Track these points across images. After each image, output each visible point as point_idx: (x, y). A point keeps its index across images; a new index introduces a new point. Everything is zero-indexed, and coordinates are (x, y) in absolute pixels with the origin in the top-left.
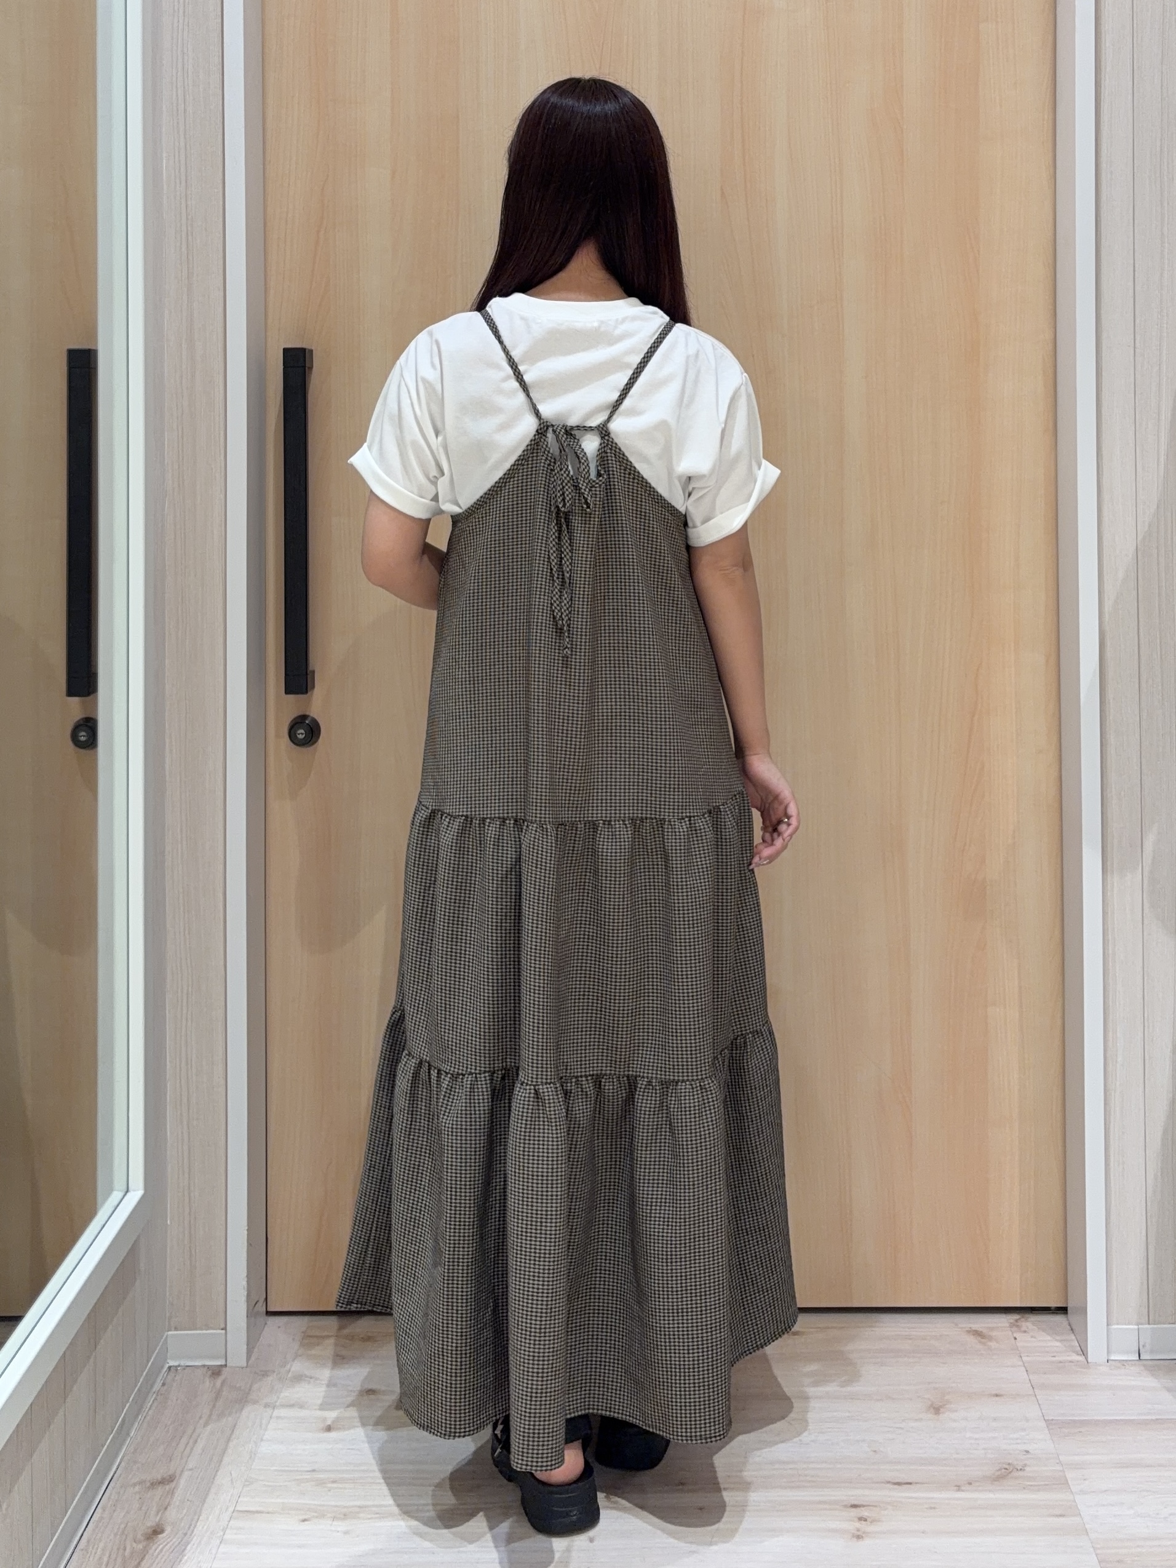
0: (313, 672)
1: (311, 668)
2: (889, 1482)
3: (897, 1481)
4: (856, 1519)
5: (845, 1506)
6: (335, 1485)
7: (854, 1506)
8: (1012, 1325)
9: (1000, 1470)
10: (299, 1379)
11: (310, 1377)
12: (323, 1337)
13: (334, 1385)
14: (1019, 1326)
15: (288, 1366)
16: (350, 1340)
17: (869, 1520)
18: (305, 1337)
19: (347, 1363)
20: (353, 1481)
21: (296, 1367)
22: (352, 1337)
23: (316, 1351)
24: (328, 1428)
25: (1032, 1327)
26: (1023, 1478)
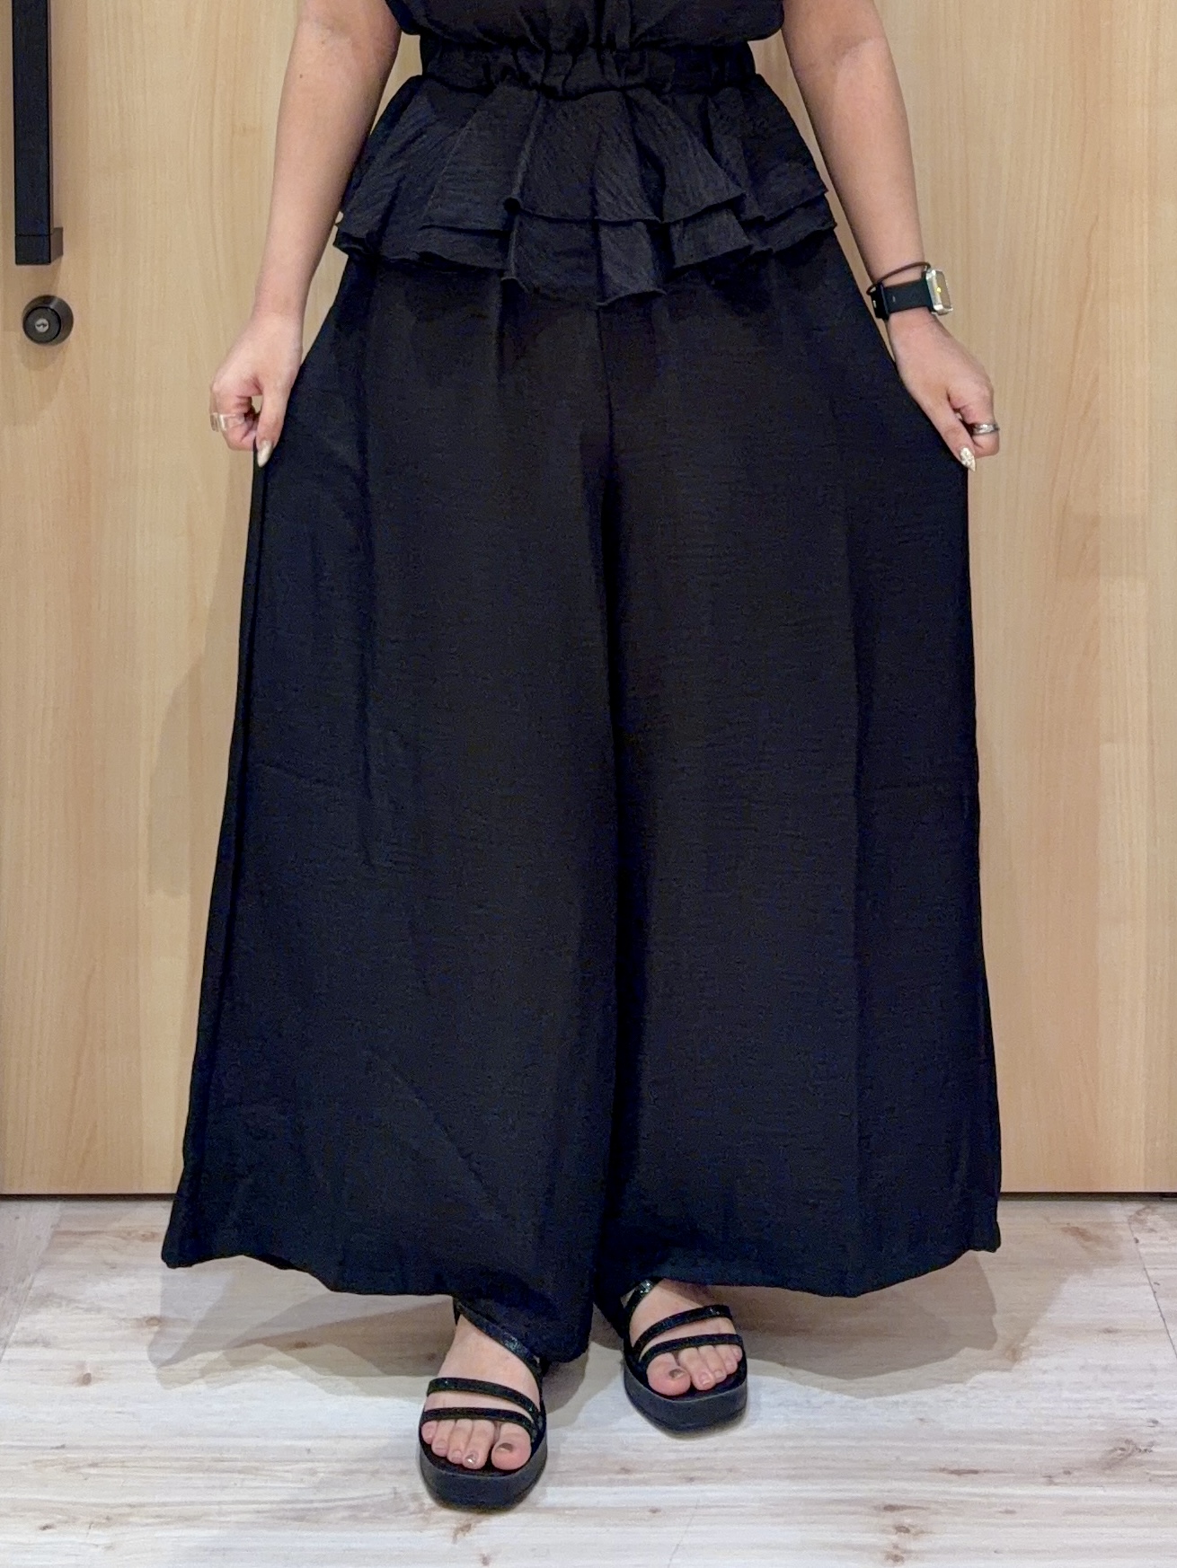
0: (61, 230)
1: (55, 225)
2: (943, 1470)
3: (955, 1467)
4: (894, 1531)
5: (875, 1508)
6: (93, 1471)
7: (890, 1508)
8: (1131, 1220)
9: (1115, 1449)
10: (45, 1300)
11: (62, 1298)
12: (83, 1234)
13: (99, 1310)
14: (1142, 1222)
15: (29, 1280)
16: (124, 1238)
17: (913, 1531)
18: (56, 1234)
19: (119, 1275)
20: (123, 1464)
21: (41, 1281)
22: (127, 1235)
23: (68, 1257)
24: (86, 1380)
25: (1163, 1223)
26: (1147, 1463)
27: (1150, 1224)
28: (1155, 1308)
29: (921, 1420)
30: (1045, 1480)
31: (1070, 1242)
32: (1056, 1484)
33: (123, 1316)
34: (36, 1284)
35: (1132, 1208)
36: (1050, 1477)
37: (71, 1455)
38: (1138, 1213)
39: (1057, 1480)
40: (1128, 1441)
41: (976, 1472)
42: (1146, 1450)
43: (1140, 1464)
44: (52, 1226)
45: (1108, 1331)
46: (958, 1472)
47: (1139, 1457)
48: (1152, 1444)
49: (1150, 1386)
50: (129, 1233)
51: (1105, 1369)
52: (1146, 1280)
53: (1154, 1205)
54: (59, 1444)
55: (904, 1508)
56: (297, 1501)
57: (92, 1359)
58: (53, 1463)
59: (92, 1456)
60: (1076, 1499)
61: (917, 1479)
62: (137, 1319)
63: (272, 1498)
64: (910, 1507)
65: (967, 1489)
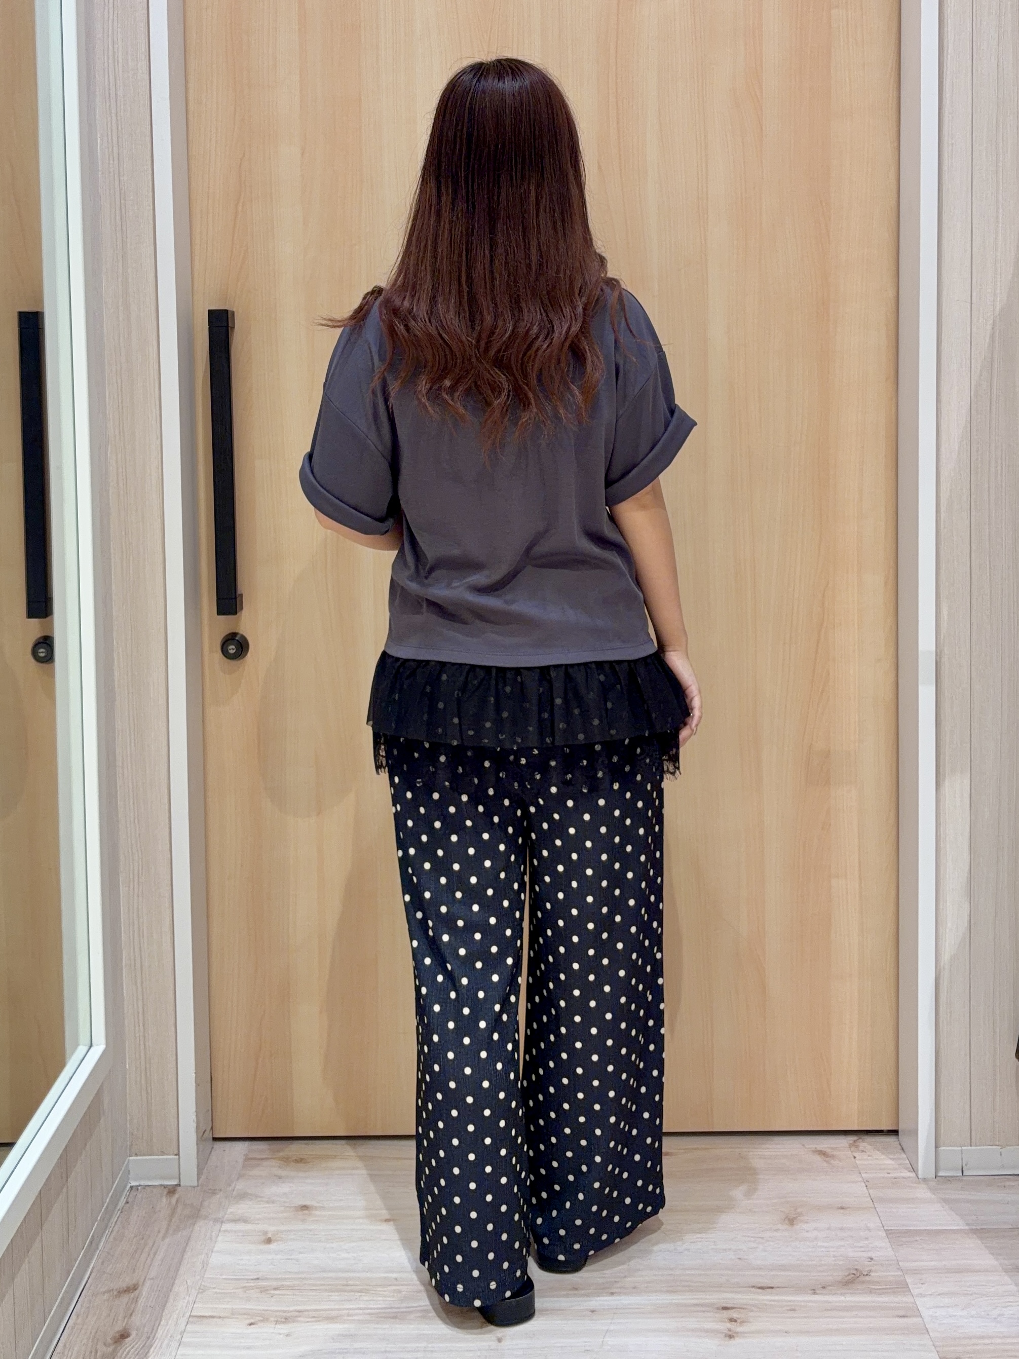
0: (242, 595)
1: (239, 592)
2: (753, 1287)
3: (760, 1285)
4: (728, 1320)
5: (718, 1309)
6: (276, 1292)
7: (725, 1309)
8: (850, 1146)
9: (850, 1274)
10: (243, 1196)
11: (251, 1195)
12: (262, 1159)
13: (273, 1202)
14: (857, 1147)
15: (233, 1185)
16: (286, 1162)
17: (739, 1321)
18: (245, 1160)
19: (284, 1182)
20: (292, 1288)
21: (240, 1186)
22: (287, 1160)
23: (256, 1172)
24: (269, 1241)
25: (869, 1147)
26: (869, 1282)
27: (861, 1148)
28: (867, 1195)
29: (740, 1259)
30: (813, 1291)
31: (818, 1158)
32: (817, 1294)
33: (287, 1205)
34: (237, 1187)
35: (851, 1139)
37: (263, 1283)
38: (855, 1141)
39: (817, 1292)
40: (856, 1269)
41: (772, 1288)
42: (867, 1275)
43: (863, 1282)
44: (244, 1155)
45: (842, 1208)
46: (762, 1288)
47: (862, 1278)
48: (870, 1271)
49: (867, 1239)
50: (288, 1158)
51: (842, 1229)
52: (861, 1179)
53: (863, 1137)
54: (255, 1277)
55: (732, 1308)
56: (392, 1308)
57: (271, 1229)
58: (252, 1288)
59: (276, 1284)
60: (829, 1302)
61: (740, 1293)
62: (295, 1207)
63: (377, 1307)
64: (738, 1308)
65: (770, 1297)
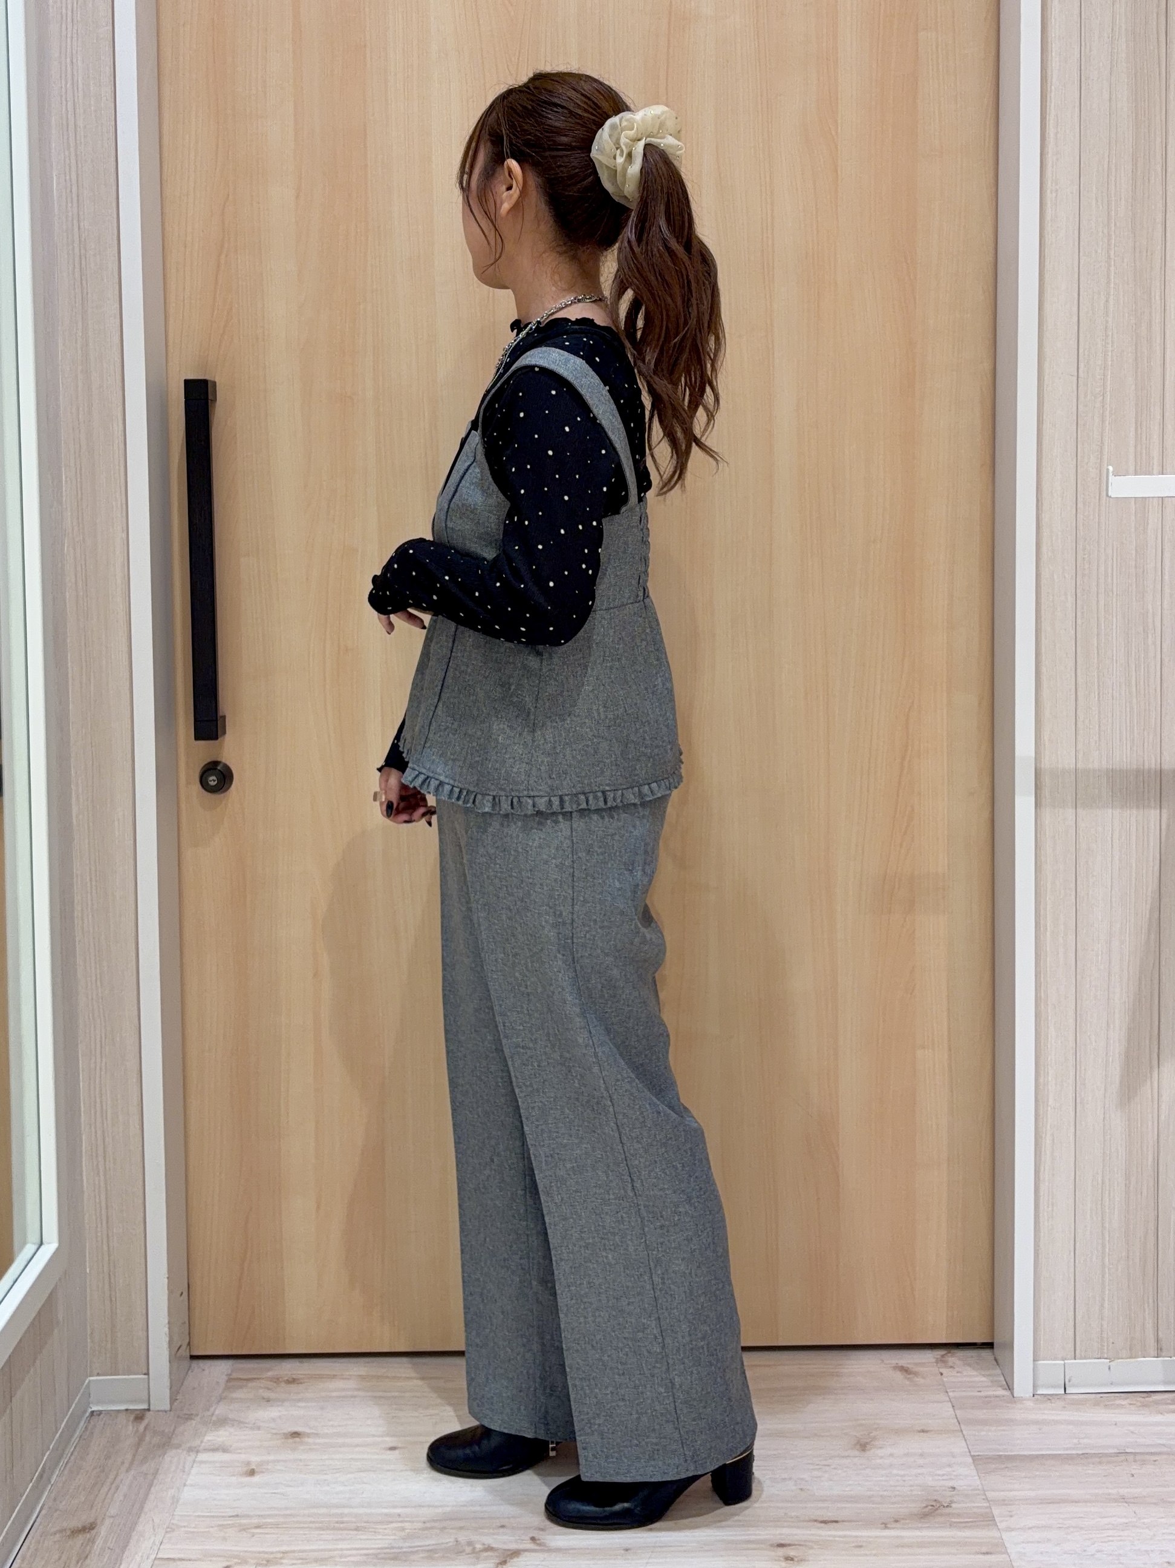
0: (224, 717)
1: (221, 714)
2: (816, 1521)
3: (821, 1519)
4: (782, 1559)
5: (772, 1545)
6: (257, 1531)
7: (781, 1545)
8: (937, 1362)
9: (927, 1507)
10: (223, 1422)
11: (234, 1420)
12: (248, 1380)
13: (259, 1428)
14: (945, 1362)
15: (212, 1409)
16: (275, 1382)
18: (229, 1380)
19: (272, 1406)
20: (276, 1526)
21: (220, 1410)
22: (277, 1380)
23: (238, 1395)
24: (252, 1473)
25: (958, 1362)
26: (949, 1514)
27: (950, 1364)
28: (954, 1416)
29: (801, 1489)
30: (883, 1525)
31: (899, 1376)
32: (889, 1529)
33: (274, 1431)
34: (217, 1412)
35: (938, 1353)
36: (885, 1524)
37: (244, 1521)
38: (943, 1356)
39: (889, 1526)
40: (936, 1500)
41: (836, 1522)
42: (947, 1506)
43: (941, 1515)
44: (227, 1375)
45: (923, 1431)
46: (825, 1522)
47: (942, 1511)
48: (952, 1502)
49: (950, 1466)
50: (278, 1379)
51: (921, 1455)
52: (948, 1399)
53: (953, 1351)
55: (789, 1545)
56: (393, 1548)
57: (255, 1459)
59: (255, 1521)
60: (902, 1537)
61: (798, 1527)
62: (284, 1434)
63: (377, 1546)
64: (795, 1545)
65: (833, 1533)
